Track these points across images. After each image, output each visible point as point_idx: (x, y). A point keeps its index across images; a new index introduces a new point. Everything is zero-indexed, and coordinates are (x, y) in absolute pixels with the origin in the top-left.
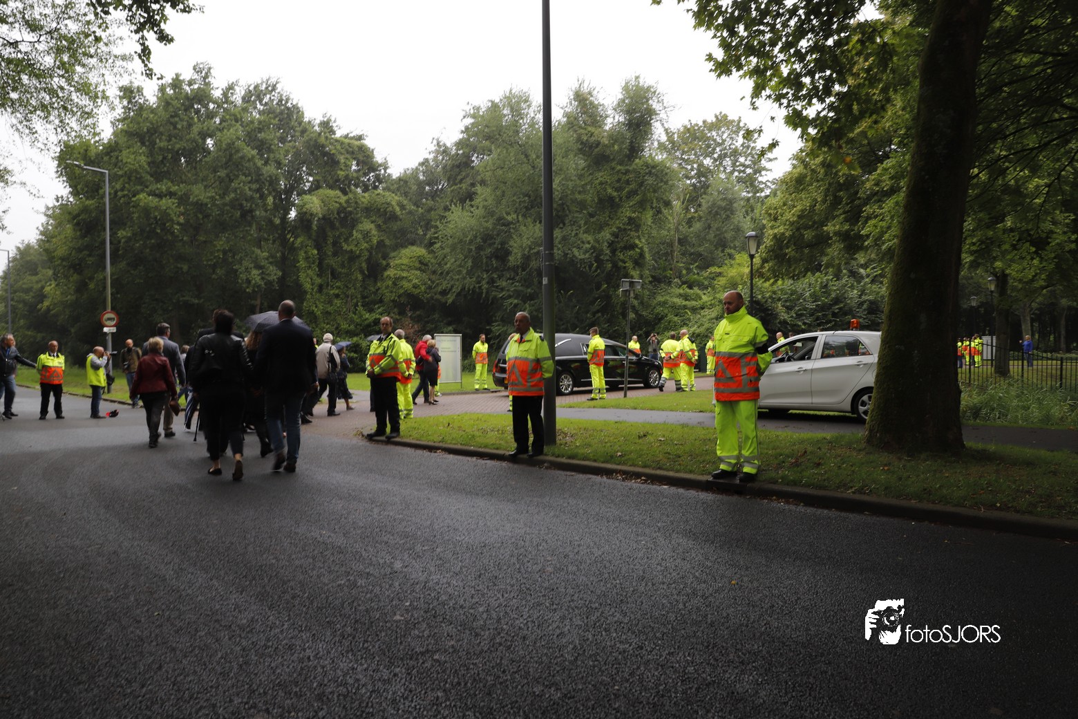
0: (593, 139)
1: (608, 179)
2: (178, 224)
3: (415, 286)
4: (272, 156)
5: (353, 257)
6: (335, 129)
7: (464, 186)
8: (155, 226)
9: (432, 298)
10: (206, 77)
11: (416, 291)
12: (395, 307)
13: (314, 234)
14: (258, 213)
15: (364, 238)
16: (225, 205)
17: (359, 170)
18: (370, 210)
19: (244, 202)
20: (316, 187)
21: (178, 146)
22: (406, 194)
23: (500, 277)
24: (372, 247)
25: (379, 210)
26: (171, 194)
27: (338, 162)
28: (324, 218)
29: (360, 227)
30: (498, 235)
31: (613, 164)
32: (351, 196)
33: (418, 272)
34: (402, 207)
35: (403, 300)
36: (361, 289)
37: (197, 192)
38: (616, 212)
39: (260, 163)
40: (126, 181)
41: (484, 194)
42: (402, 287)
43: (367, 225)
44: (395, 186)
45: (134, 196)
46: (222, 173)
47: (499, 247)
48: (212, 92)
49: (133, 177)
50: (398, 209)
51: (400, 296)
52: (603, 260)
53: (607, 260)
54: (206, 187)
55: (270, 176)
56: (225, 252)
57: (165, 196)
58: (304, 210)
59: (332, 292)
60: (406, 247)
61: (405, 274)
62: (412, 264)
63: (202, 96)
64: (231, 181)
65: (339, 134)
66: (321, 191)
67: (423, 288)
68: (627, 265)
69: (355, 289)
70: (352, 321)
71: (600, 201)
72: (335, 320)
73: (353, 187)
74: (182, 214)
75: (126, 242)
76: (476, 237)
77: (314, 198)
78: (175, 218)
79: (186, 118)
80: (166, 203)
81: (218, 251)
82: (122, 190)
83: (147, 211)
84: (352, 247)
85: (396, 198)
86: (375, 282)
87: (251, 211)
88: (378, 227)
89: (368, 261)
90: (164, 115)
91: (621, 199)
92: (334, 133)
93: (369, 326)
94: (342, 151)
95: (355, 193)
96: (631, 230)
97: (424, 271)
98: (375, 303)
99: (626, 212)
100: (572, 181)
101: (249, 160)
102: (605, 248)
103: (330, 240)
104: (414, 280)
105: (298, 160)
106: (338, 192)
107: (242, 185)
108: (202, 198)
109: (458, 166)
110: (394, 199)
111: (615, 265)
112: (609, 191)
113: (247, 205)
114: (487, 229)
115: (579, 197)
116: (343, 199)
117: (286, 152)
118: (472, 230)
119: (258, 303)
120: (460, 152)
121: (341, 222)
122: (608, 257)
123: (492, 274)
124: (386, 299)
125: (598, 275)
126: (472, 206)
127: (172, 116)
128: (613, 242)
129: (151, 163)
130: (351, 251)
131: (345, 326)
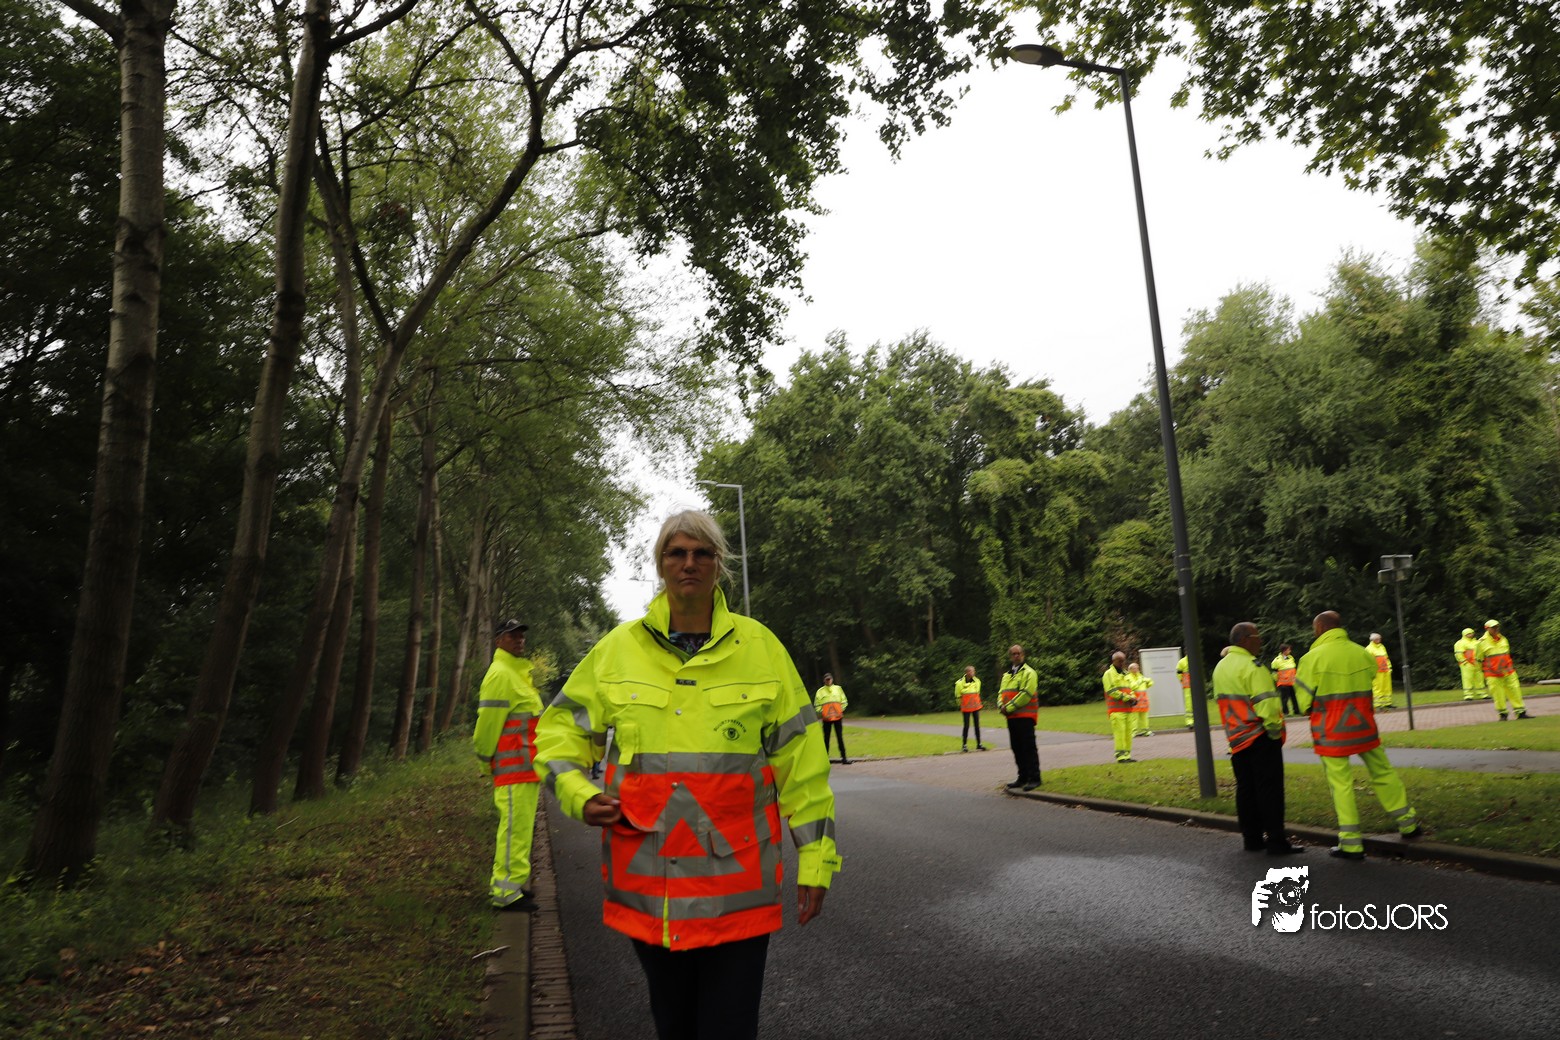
0: (1377, 332)
1: (1411, 386)
2: (826, 528)
3: (1137, 577)
4: (928, 427)
5: (1048, 546)
6: (1009, 378)
7: (1194, 426)
8: (800, 535)
9: (1164, 590)
10: (841, 348)
11: (1139, 584)
12: (1110, 610)
13: (994, 519)
14: (917, 502)
15: (1060, 518)
16: (877, 498)
17: (1046, 427)
18: (1062, 480)
19: (899, 492)
20: (991, 458)
21: (817, 435)
22: (1114, 449)
23: (1257, 552)
24: (1072, 529)
25: (1078, 477)
26: (815, 493)
27: (1016, 422)
28: (1004, 497)
29: (1054, 503)
30: (1248, 492)
31: (1418, 363)
32: (1037, 463)
33: (1140, 557)
34: (1110, 468)
35: (1121, 597)
36: (1063, 588)
37: (844, 487)
38: (1433, 433)
39: (914, 440)
40: (765, 482)
41: (1221, 436)
42: (1118, 580)
43: (1063, 500)
44: (1099, 440)
45: (775, 501)
46: (871, 459)
47: (1251, 508)
48: (852, 362)
49: (774, 478)
50: (1103, 472)
51: (1117, 593)
52: (1420, 511)
53: (1428, 510)
54: (854, 479)
55: (929, 454)
56: (882, 557)
57: (809, 496)
58: (978, 490)
59: (1026, 595)
60: (1121, 522)
61: (1121, 561)
62: (1130, 546)
63: (839, 370)
64: (882, 467)
65: (1014, 384)
66: (997, 463)
67: (1149, 579)
68: (1463, 513)
69: (1055, 589)
70: (1054, 633)
71: (1404, 421)
72: (1032, 633)
73: (1038, 452)
74: (831, 515)
75: (770, 557)
76: (1213, 498)
77: (990, 473)
78: (821, 522)
79: (824, 400)
80: (811, 505)
81: (874, 556)
82: (762, 496)
83: (790, 517)
84: (1046, 533)
85: (1101, 457)
86: (1082, 576)
87: (909, 501)
88: (1079, 499)
89: (1069, 548)
90: (800, 401)
91: (1439, 413)
92: (1008, 383)
93: (1076, 638)
94: (1021, 406)
95: (1043, 460)
96: (1463, 458)
97: (1148, 554)
98: (1083, 605)
99: (1451, 432)
100: (1351, 398)
101: (901, 439)
102: (1420, 491)
103: (1017, 526)
104: (1133, 569)
105: (967, 425)
106: (1020, 461)
107: (896, 470)
108: (849, 493)
109: (1183, 399)
110: (1096, 459)
111: (1443, 516)
112: (1416, 403)
113: (903, 494)
114: (1230, 485)
115: (1369, 418)
116: (1027, 469)
117: (948, 419)
118: (1208, 489)
119: (930, 617)
120: (1184, 379)
121: (1027, 501)
122: (1427, 506)
123: (1244, 548)
124: (1098, 599)
125: (1415, 534)
126: (1206, 455)
127: (807, 401)
128: (1435, 481)
129: (790, 459)
130: (1045, 538)
131: (1044, 640)
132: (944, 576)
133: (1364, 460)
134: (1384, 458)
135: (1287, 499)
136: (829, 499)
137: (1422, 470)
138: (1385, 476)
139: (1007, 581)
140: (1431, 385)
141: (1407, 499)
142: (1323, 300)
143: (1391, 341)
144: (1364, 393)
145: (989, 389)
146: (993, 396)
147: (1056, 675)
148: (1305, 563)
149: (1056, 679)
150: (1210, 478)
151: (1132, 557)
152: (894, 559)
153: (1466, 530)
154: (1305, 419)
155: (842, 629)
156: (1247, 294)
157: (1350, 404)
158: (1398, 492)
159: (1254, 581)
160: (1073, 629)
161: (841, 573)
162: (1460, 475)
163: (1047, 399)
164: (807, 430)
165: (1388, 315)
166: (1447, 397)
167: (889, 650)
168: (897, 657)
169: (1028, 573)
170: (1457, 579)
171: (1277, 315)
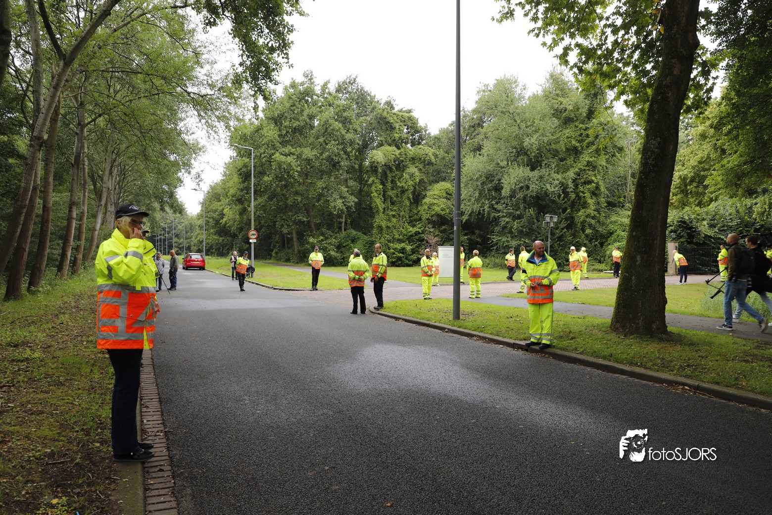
0: (562, 106)
2: (297, 171)
3: (443, 209)
4: (351, 126)
5: (403, 191)
7: (476, 140)
8: (284, 174)
10: (310, 80)
11: (443, 213)
12: (429, 224)
13: (379, 175)
14: (342, 163)
15: (410, 178)
17: (409, 132)
19: (334, 157)
20: (381, 145)
21: (295, 125)
22: (439, 147)
23: (497, 203)
24: (416, 184)
25: (420, 159)
27: (395, 128)
29: (408, 170)
30: (497, 174)
31: (577, 124)
32: (402, 150)
33: (445, 200)
34: (436, 156)
35: (434, 218)
36: (408, 212)
38: (579, 157)
39: (343, 132)
40: (266, 146)
41: (488, 147)
42: (434, 210)
43: (413, 169)
44: (433, 142)
46: (321, 140)
47: (497, 182)
48: (315, 88)
49: (271, 145)
50: (433, 158)
51: (432, 216)
52: (569, 192)
53: (572, 192)
54: (312, 148)
55: (350, 140)
56: (323, 189)
57: (289, 155)
58: (373, 160)
59: (391, 213)
60: (438, 182)
61: (436, 201)
62: (441, 195)
63: (309, 92)
64: (327, 144)
66: (383, 147)
67: (448, 211)
68: (586, 195)
69: (405, 212)
70: (401, 233)
71: (567, 150)
72: (392, 232)
73: (403, 144)
74: (299, 166)
76: (481, 176)
77: (379, 152)
78: (295, 168)
79: (300, 106)
82: (264, 153)
84: (403, 184)
85: (432, 150)
86: (417, 207)
87: (338, 163)
88: (420, 170)
89: (414, 193)
90: (288, 105)
91: (582, 148)
92: (394, 109)
93: (412, 236)
94: (398, 121)
95: (405, 148)
96: (589, 170)
97: (449, 199)
98: (416, 220)
99: (586, 157)
101: (337, 131)
103: (390, 179)
105: (371, 127)
107: (333, 147)
108: (309, 156)
109: (473, 127)
110: (430, 151)
111: (578, 195)
112: (573, 142)
113: (336, 159)
114: (489, 170)
115: (553, 146)
116: (397, 152)
117: (361, 123)
118: (479, 171)
119: (344, 220)
120: (475, 117)
121: (396, 167)
122: (572, 190)
123: (492, 201)
124: (424, 218)
125: (565, 202)
126: (480, 155)
127: (291, 106)
128: (576, 179)
129: (280, 136)
130: (402, 187)
131: (397, 236)
132: (352, 200)
133: (548, 166)
134: (557, 165)
135: (513, 180)
136: (299, 157)
137: (571, 174)
138: (556, 174)
139: (383, 206)
140: (581, 135)
141: (564, 186)
142: (541, 88)
143: (567, 112)
144: (552, 135)
145: (384, 110)
146: (385, 114)
147: (401, 253)
148: (517, 210)
149: (401, 255)
150: (481, 166)
151: (441, 199)
152: (328, 190)
153: (585, 202)
154: (525, 144)
155: (301, 222)
156: (508, 80)
157: (546, 139)
158: (560, 182)
159: (494, 216)
160: (411, 231)
161: (302, 195)
162: (587, 178)
163: (410, 118)
164: (291, 121)
165: (568, 99)
166: (587, 141)
167: (323, 234)
168: (326, 238)
169: (393, 203)
170: (579, 224)
171: (520, 92)
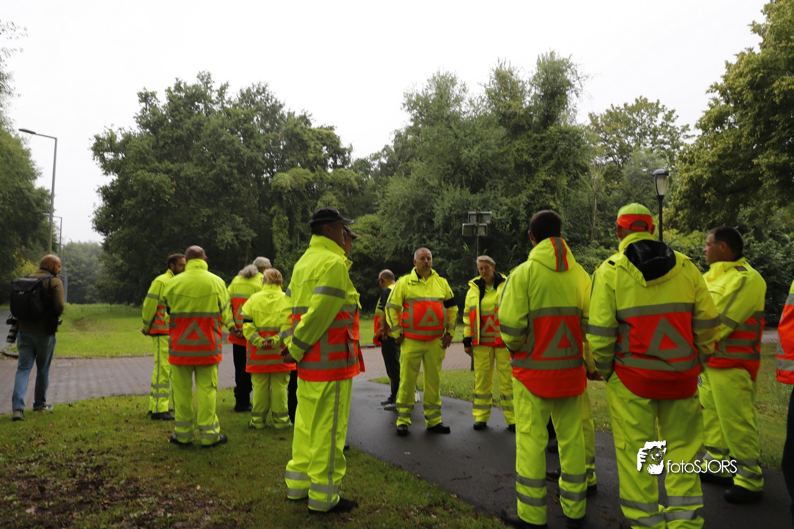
0: (510, 111)
1: (524, 146)
2: (170, 194)
6: (311, 121)
13: (284, 203)
16: (208, 179)
18: (332, 185)
25: (340, 184)
26: (167, 171)
28: (293, 190)
31: (530, 133)
37: (186, 169)
43: (330, 197)
56: (209, 218)
58: (277, 184)
60: (363, 215)
62: (365, 229)
65: (314, 126)
67: (372, 249)
77: (287, 175)
80: (160, 177)
81: (204, 216)
83: (144, 184)
91: (537, 164)
100: (491, 149)
102: (521, 209)
103: (300, 209)
104: (365, 242)
106: (308, 170)
107: (223, 163)
108: (190, 173)
113: (226, 179)
116: (311, 176)
132: (249, 234)
133: (493, 187)
135: (447, 205)
136: (176, 176)
137: (523, 197)
138: (503, 198)
139: (289, 242)
140: (535, 147)
141: (513, 212)
142: (484, 89)
143: (517, 118)
144: (499, 147)
145: (297, 126)
146: (297, 130)
148: (453, 247)
150: (407, 191)
151: (366, 235)
152: (218, 219)
157: (490, 152)
158: (509, 208)
161: (181, 225)
162: (543, 202)
163: (331, 137)
166: (543, 155)
169: (303, 239)
